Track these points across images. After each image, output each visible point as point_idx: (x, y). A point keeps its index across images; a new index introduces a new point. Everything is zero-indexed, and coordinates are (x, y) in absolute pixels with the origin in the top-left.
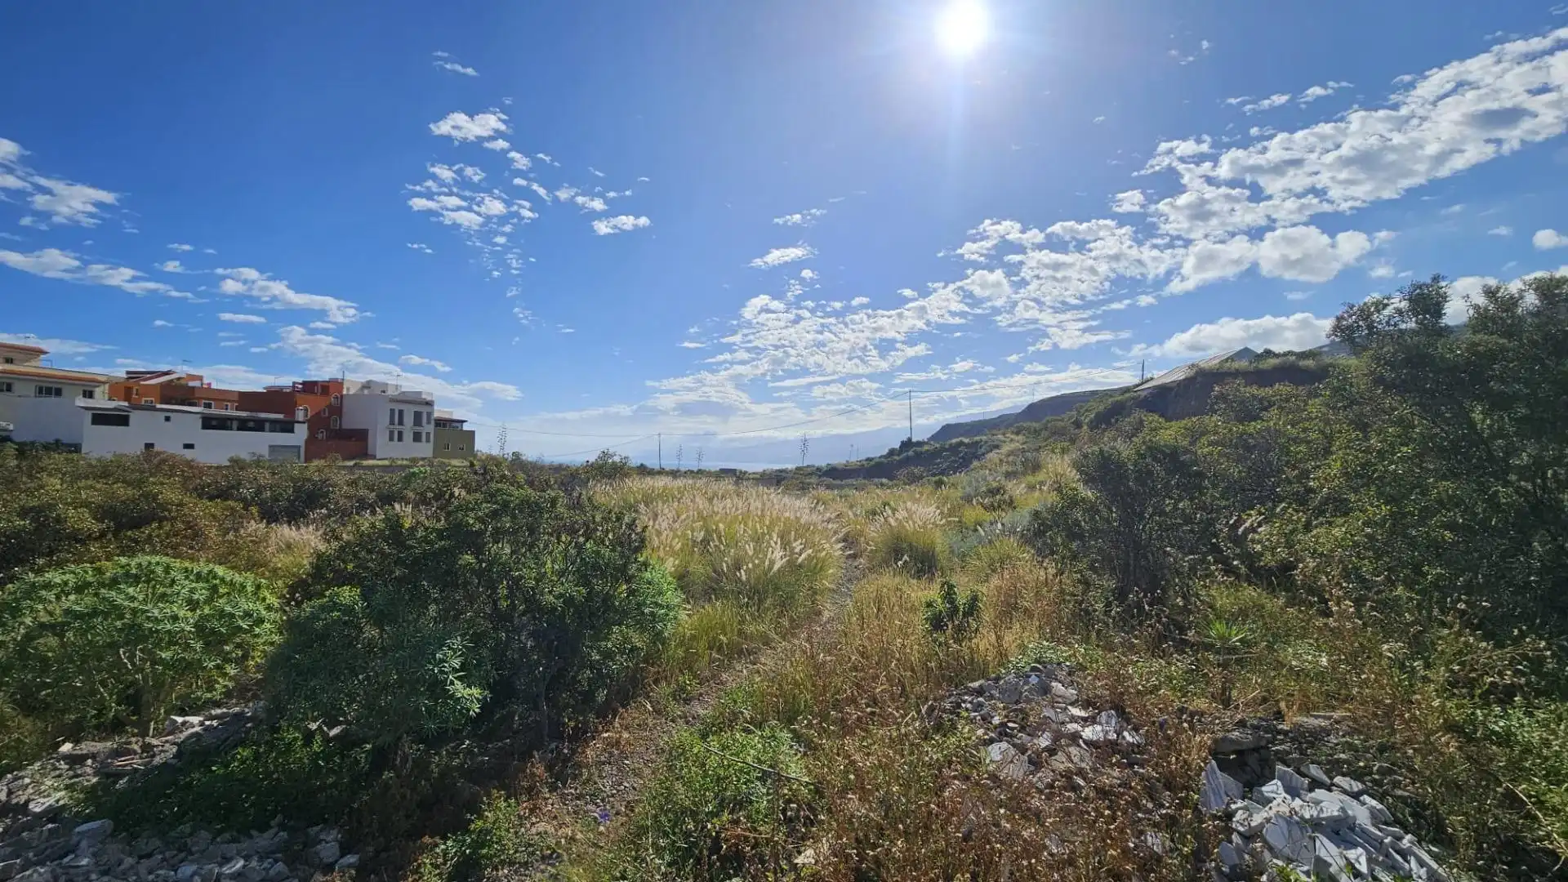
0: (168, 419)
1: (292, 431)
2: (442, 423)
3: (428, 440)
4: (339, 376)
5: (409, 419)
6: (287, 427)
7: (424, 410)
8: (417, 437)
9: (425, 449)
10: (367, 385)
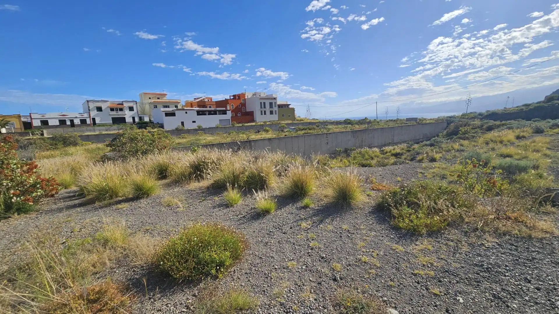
0: (186, 113)
1: (226, 114)
2: (280, 106)
3: (276, 114)
4: (244, 92)
5: (268, 106)
6: (224, 113)
7: (273, 101)
8: (271, 113)
9: (275, 118)
10: (254, 94)
